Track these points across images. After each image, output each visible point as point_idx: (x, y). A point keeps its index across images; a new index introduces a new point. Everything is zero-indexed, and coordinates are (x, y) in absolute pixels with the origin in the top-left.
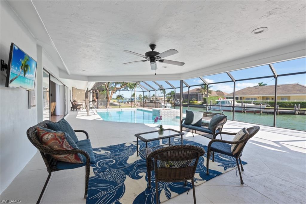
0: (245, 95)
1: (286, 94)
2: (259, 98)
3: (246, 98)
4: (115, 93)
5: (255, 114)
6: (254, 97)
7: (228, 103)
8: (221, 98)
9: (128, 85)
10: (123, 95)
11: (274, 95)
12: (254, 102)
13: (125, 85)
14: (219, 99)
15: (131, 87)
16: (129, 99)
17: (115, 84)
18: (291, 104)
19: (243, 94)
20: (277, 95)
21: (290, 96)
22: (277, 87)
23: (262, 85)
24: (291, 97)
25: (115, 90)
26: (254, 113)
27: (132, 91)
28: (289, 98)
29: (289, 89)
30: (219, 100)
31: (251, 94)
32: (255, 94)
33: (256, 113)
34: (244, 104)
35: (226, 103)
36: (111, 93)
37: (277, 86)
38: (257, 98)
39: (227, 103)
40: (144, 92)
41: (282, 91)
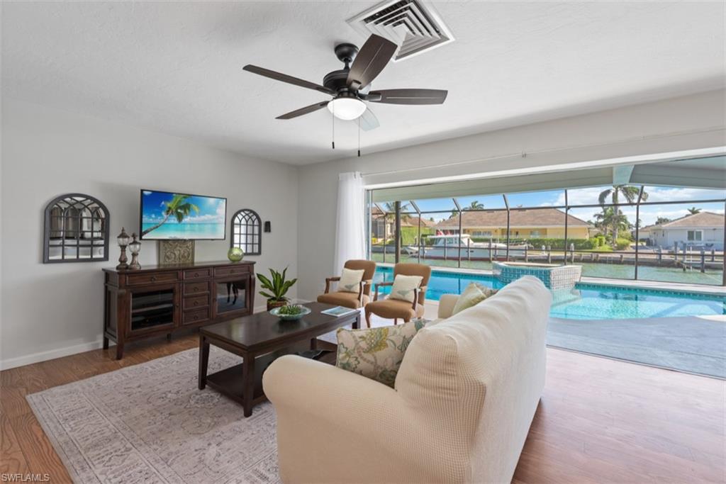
1: (541, 225)
8: (441, 232)
21: (546, 229)
24: (548, 230)
28: (544, 231)
29: (542, 215)
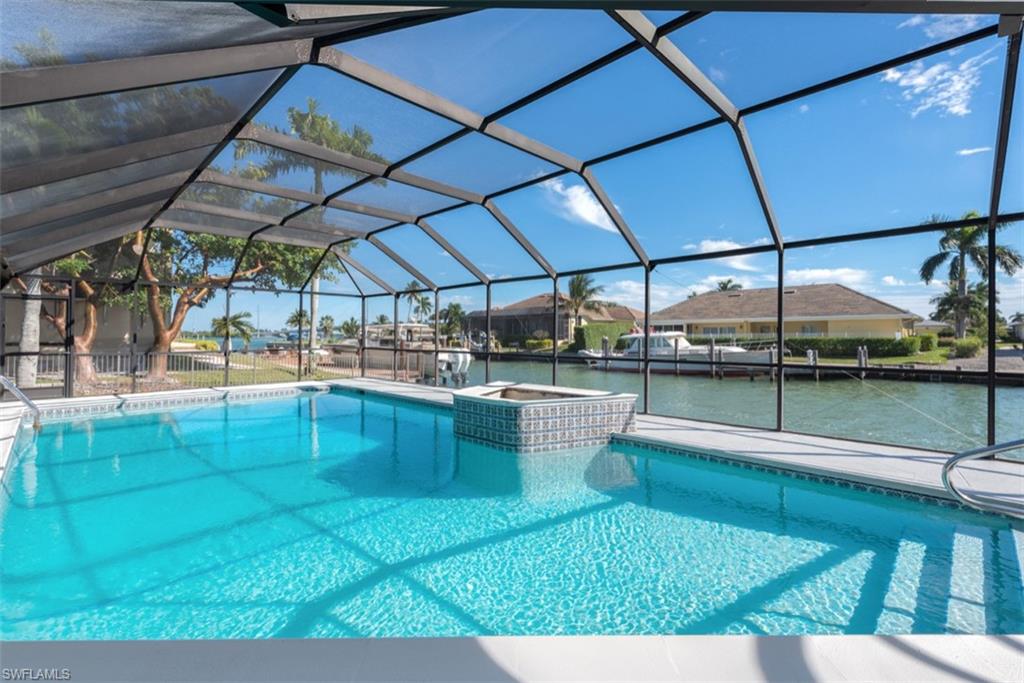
0: (703, 318)
1: (817, 315)
2: (741, 327)
3: (704, 329)
4: (200, 305)
5: (752, 379)
6: (729, 324)
7: (665, 346)
8: (638, 328)
9: (279, 266)
10: (248, 315)
11: (776, 319)
12: (737, 340)
13: (260, 267)
14: (632, 331)
15: (292, 277)
16: (277, 335)
17: (200, 260)
18: (835, 346)
19: (696, 313)
20: (785, 319)
21: (825, 322)
22: (784, 296)
23: (730, 289)
24: (829, 324)
25: (200, 288)
26: (749, 378)
27: (300, 292)
28: (823, 326)
29: (821, 299)
30: (634, 335)
31: (721, 315)
32: (730, 315)
33: (755, 378)
34: (716, 348)
35: (656, 344)
36: (179, 304)
37: (784, 291)
38: (738, 329)
39: (659, 346)
40: (363, 297)
41: (804, 306)
